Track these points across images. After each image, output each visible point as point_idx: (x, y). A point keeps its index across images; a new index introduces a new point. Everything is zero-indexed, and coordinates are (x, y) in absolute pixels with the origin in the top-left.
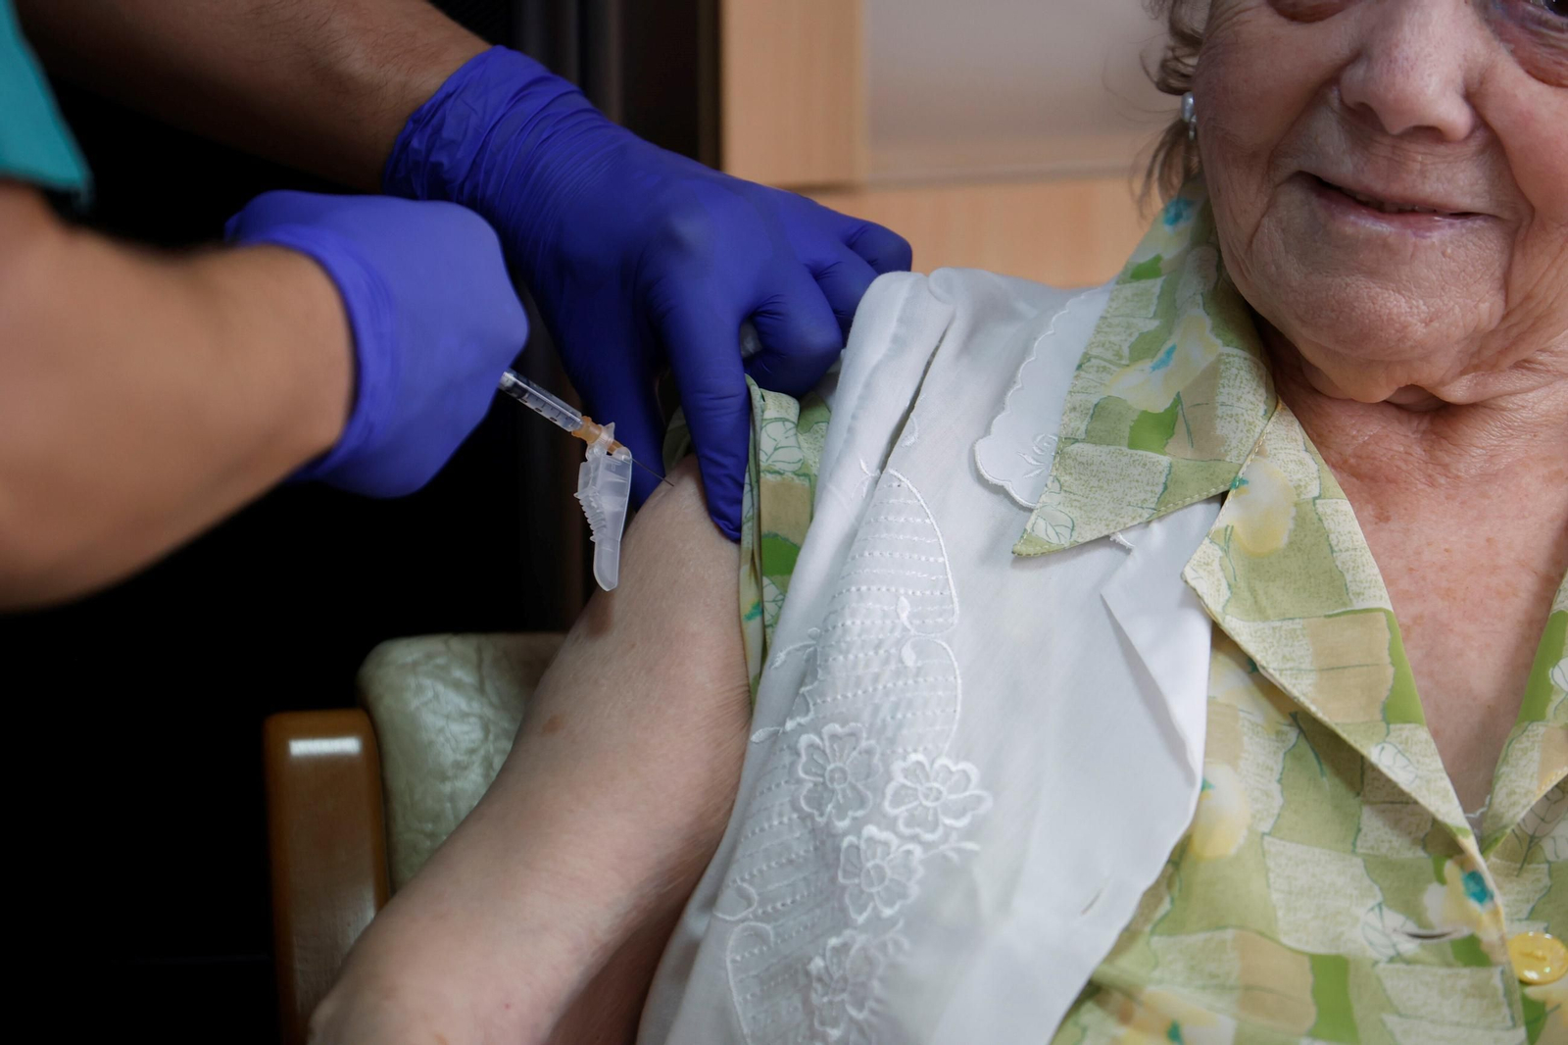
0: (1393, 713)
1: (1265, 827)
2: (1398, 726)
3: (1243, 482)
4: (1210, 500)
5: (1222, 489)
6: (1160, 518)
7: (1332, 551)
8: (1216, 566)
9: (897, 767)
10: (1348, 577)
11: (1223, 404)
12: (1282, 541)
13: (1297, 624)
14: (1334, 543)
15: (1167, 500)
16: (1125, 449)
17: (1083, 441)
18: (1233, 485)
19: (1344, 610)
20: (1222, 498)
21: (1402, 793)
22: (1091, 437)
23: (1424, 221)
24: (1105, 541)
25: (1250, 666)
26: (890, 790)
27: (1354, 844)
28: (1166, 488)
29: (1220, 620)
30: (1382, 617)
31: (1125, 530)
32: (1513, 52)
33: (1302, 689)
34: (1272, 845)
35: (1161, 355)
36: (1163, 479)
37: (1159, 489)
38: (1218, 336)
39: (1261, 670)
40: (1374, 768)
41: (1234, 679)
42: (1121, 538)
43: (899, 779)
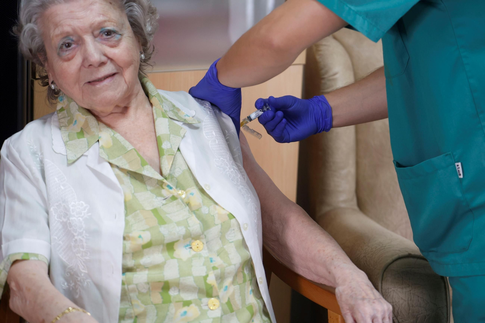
0: (143, 164)
1: (133, 192)
2: (145, 166)
3: (100, 137)
4: (96, 142)
5: (97, 140)
6: (90, 148)
7: (120, 142)
8: (103, 152)
9: (70, 206)
10: (125, 146)
11: (91, 126)
12: (112, 144)
13: (121, 157)
14: (120, 141)
15: (89, 146)
16: (77, 139)
17: (69, 141)
18: (99, 138)
19: (126, 152)
20: (98, 141)
21: (150, 177)
22: (70, 140)
24: (82, 155)
25: (117, 167)
26: (71, 210)
27: (147, 189)
28: (88, 143)
29: (109, 161)
30: (134, 150)
31: (85, 152)
33: (127, 167)
34: (136, 194)
35: (74, 122)
36: (87, 142)
37: (87, 144)
38: (84, 115)
39: (119, 167)
40: (144, 175)
41: (117, 170)
42: (85, 154)
43: (71, 208)
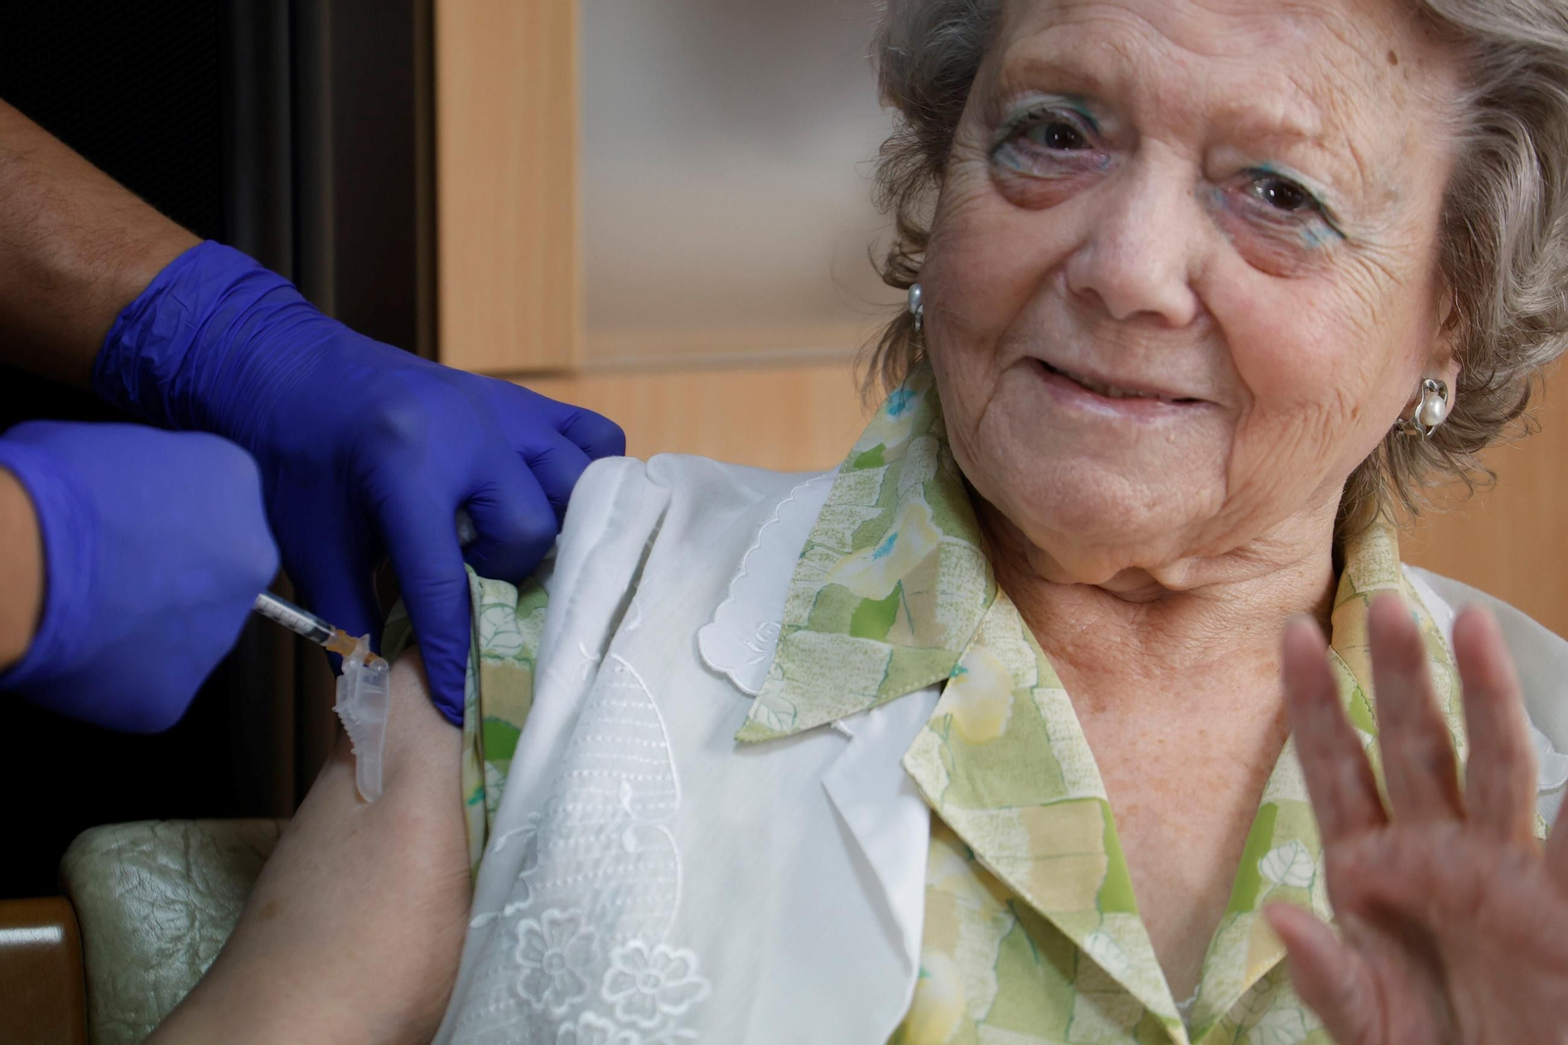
0: (1106, 901)
1: (981, 1014)
2: (1112, 915)
3: (962, 670)
4: (930, 688)
5: (942, 677)
6: (881, 706)
7: (1049, 740)
8: (935, 754)
9: (616, 953)
10: (1064, 766)
11: (943, 592)
12: (1000, 729)
13: (1014, 812)
14: (1051, 732)
15: (887, 688)
16: (847, 637)
17: (806, 628)
18: (953, 674)
19: (1059, 798)
20: (942, 685)
21: (1113, 982)
22: (813, 625)
23: (1148, 406)
24: (826, 728)
25: (968, 853)
26: (608, 976)
27: (1067, 1033)
28: (887, 675)
29: (938, 807)
30: (1097, 806)
31: (846, 717)
32: (1234, 242)
33: (1019, 877)
34: (988, 1032)
35: (883, 542)
36: (884, 667)
37: (881, 677)
38: (939, 525)
39: (978, 859)
40: (1087, 957)
41: (952, 866)
42: (842, 725)
43: (618, 965)
